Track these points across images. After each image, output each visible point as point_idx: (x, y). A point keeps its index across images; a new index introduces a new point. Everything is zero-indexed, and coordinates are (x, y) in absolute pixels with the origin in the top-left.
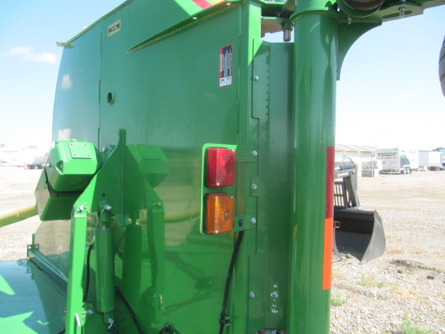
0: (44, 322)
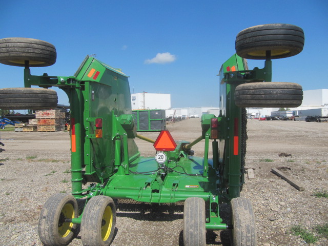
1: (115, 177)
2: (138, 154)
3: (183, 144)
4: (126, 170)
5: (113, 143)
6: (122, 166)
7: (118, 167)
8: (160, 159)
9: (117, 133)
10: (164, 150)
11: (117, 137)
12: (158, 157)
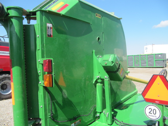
2: (135, 91)
4: (108, 119)
5: (94, 87)
6: (104, 113)
7: (99, 113)
8: (151, 113)
9: (98, 76)
10: (156, 102)
11: (98, 80)
12: (148, 111)
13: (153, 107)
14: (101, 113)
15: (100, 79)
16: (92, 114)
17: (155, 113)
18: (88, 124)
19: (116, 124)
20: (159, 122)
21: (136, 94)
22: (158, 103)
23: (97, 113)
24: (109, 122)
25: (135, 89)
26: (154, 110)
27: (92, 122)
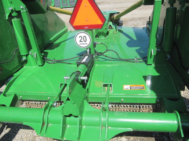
0: (143, 52)
1: (26, 69)
2: (65, 29)
3: (111, 15)
4: (37, 61)
5: (9, 24)
6: (31, 55)
7: (25, 56)
8: (82, 41)
9: (10, 7)
10: (86, 28)
11: (13, 13)
12: (78, 39)
13: (83, 35)
14: (27, 56)
15: (14, 11)
16: (16, 59)
17: (85, 40)
18: (14, 72)
19: (47, 63)
20: (90, 49)
21: (67, 32)
22: (87, 29)
23: (23, 57)
24: (40, 63)
25: (65, 27)
26: (85, 38)
27: (19, 68)
